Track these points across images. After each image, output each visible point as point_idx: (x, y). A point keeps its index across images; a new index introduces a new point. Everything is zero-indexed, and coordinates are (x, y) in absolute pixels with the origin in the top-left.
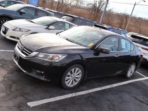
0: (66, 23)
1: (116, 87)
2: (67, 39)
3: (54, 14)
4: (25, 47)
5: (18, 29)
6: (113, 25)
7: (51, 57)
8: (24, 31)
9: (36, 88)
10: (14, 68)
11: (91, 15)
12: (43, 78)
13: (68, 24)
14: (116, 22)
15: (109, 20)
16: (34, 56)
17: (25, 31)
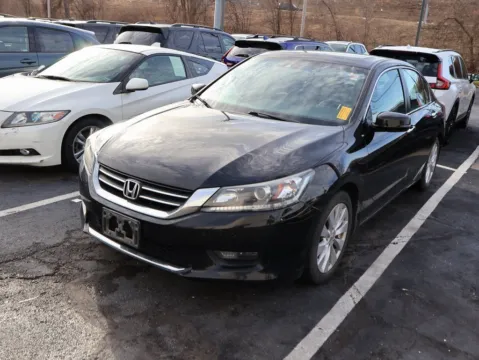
0: (171, 58)
1: (422, 226)
2: (254, 114)
3: (93, 33)
4: (144, 182)
5: (21, 117)
6: (252, 28)
7: (267, 191)
8: (45, 119)
9: (234, 313)
10: (101, 266)
11: (174, 10)
12: (257, 275)
13: (179, 59)
14: (257, 19)
15: (237, 17)
16: (202, 207)
17: (51, 118)
